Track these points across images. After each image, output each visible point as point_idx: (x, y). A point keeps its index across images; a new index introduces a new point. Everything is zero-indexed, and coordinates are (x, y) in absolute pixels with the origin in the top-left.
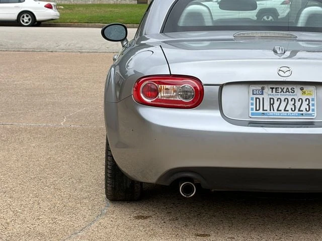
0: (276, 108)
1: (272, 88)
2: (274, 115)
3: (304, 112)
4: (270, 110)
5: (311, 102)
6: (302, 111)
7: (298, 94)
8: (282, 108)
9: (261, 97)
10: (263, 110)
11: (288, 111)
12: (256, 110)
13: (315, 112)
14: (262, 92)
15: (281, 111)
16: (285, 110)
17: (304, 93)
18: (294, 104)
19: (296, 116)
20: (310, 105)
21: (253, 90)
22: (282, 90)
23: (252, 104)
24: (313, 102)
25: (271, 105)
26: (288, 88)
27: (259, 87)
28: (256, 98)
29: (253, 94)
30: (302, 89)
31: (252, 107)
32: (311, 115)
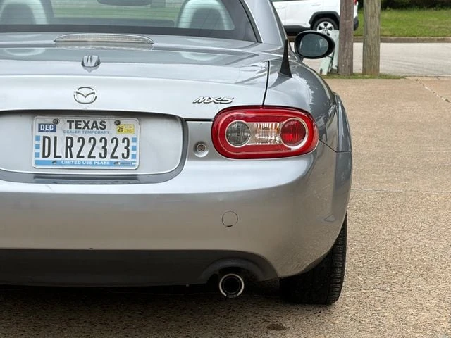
0: (75, 154)
1: (70, 122)
2: (71, 165)
3: (120, 159)
4: (66, 157)
5: (131, 144)
6: (117, 158)
7: (111, 131)
8: (85, 152)
9: (52, 135)
10: (55, 156)
11: (94, 157)
12: (44, 156)
13: (137, 160)
14: (55, 128)
15: (83, 157)
16: (90, 157)
17: (121, 129)
18: (104, 148)
19: (106, 165)
20: (130, 148)
21: (39, 125)
22: (86, 125)
23: (37, 147)
24: (134, 144)
25: (68, 147)
26: (95, 122)
27: (49, 120)
28: (44, 138)
29: (40, 131)
30: (118, 123)
31: (37, 151)
32: (129, 164)
